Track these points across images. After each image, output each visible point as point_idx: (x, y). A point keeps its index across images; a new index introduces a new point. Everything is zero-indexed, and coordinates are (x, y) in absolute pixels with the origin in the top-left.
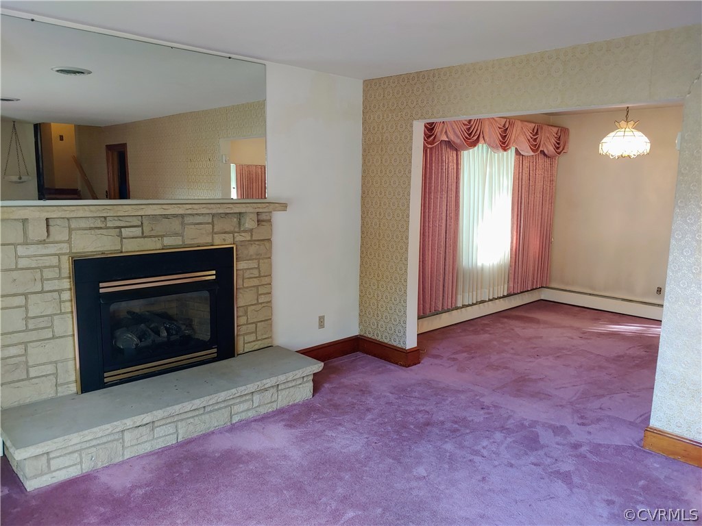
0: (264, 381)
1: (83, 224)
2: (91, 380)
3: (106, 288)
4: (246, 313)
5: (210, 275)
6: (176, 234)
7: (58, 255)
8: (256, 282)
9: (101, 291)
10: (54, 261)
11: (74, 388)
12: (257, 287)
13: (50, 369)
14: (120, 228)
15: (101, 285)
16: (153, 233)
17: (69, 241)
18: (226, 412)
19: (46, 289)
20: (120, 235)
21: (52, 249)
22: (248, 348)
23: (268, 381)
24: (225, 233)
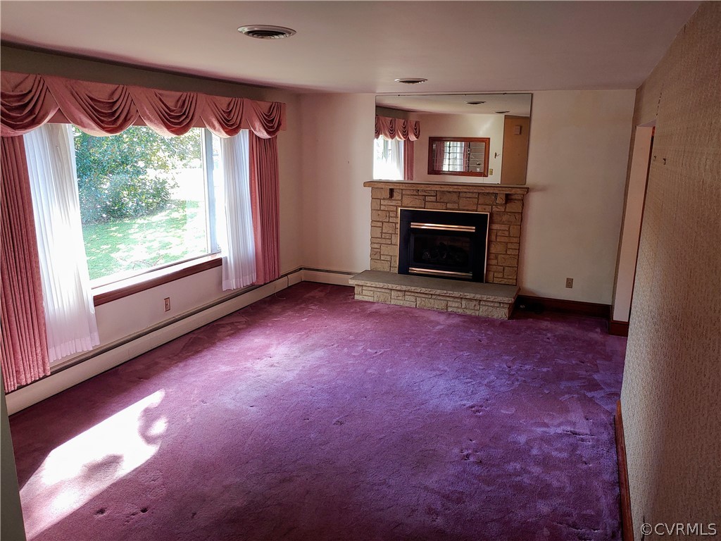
0: (466, 294)
1: (408, 192)
2: (403, 270)
3: (414, 225)
4: (496, 258)
5: (472, 229)
6: (455, 202)
7: (397, 206)
8: (506, 240)
9: (412, 227)
10: (395, 208)
11: (396, 270)
12: (507, 243)
13: (389, 258)
14: (425, 196)
15: (412, 223)
16: (442, 200)
17: (401, 200)
18: (444, 303)
19: (391, 221)
20: (424, 200)
21: (394, 203)
22: (496, 281)
23: (468, 294)
24: (487, 205)
